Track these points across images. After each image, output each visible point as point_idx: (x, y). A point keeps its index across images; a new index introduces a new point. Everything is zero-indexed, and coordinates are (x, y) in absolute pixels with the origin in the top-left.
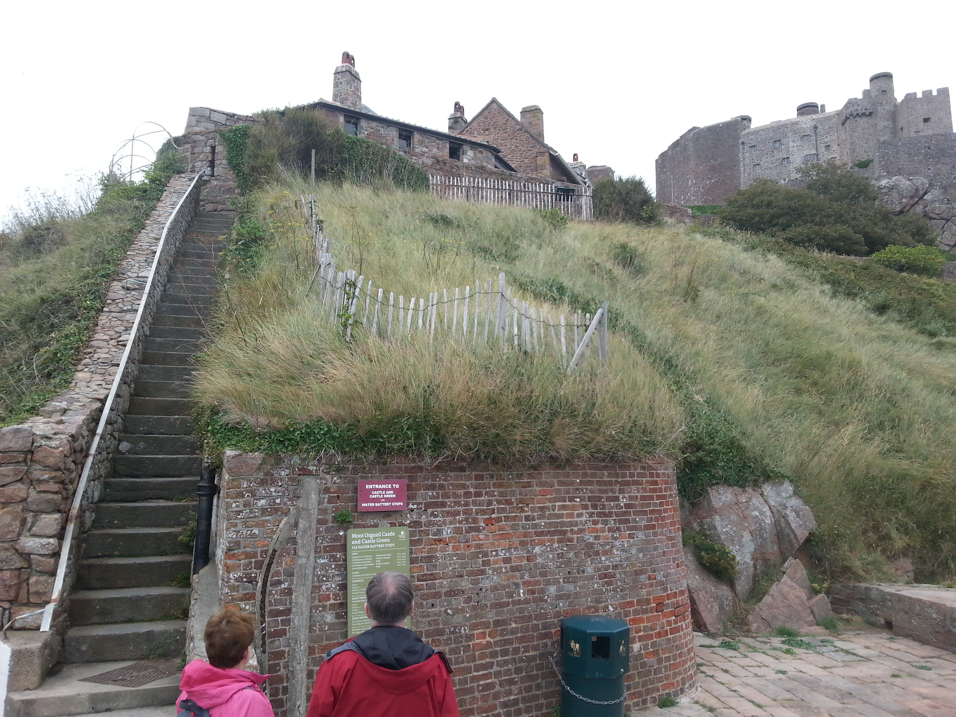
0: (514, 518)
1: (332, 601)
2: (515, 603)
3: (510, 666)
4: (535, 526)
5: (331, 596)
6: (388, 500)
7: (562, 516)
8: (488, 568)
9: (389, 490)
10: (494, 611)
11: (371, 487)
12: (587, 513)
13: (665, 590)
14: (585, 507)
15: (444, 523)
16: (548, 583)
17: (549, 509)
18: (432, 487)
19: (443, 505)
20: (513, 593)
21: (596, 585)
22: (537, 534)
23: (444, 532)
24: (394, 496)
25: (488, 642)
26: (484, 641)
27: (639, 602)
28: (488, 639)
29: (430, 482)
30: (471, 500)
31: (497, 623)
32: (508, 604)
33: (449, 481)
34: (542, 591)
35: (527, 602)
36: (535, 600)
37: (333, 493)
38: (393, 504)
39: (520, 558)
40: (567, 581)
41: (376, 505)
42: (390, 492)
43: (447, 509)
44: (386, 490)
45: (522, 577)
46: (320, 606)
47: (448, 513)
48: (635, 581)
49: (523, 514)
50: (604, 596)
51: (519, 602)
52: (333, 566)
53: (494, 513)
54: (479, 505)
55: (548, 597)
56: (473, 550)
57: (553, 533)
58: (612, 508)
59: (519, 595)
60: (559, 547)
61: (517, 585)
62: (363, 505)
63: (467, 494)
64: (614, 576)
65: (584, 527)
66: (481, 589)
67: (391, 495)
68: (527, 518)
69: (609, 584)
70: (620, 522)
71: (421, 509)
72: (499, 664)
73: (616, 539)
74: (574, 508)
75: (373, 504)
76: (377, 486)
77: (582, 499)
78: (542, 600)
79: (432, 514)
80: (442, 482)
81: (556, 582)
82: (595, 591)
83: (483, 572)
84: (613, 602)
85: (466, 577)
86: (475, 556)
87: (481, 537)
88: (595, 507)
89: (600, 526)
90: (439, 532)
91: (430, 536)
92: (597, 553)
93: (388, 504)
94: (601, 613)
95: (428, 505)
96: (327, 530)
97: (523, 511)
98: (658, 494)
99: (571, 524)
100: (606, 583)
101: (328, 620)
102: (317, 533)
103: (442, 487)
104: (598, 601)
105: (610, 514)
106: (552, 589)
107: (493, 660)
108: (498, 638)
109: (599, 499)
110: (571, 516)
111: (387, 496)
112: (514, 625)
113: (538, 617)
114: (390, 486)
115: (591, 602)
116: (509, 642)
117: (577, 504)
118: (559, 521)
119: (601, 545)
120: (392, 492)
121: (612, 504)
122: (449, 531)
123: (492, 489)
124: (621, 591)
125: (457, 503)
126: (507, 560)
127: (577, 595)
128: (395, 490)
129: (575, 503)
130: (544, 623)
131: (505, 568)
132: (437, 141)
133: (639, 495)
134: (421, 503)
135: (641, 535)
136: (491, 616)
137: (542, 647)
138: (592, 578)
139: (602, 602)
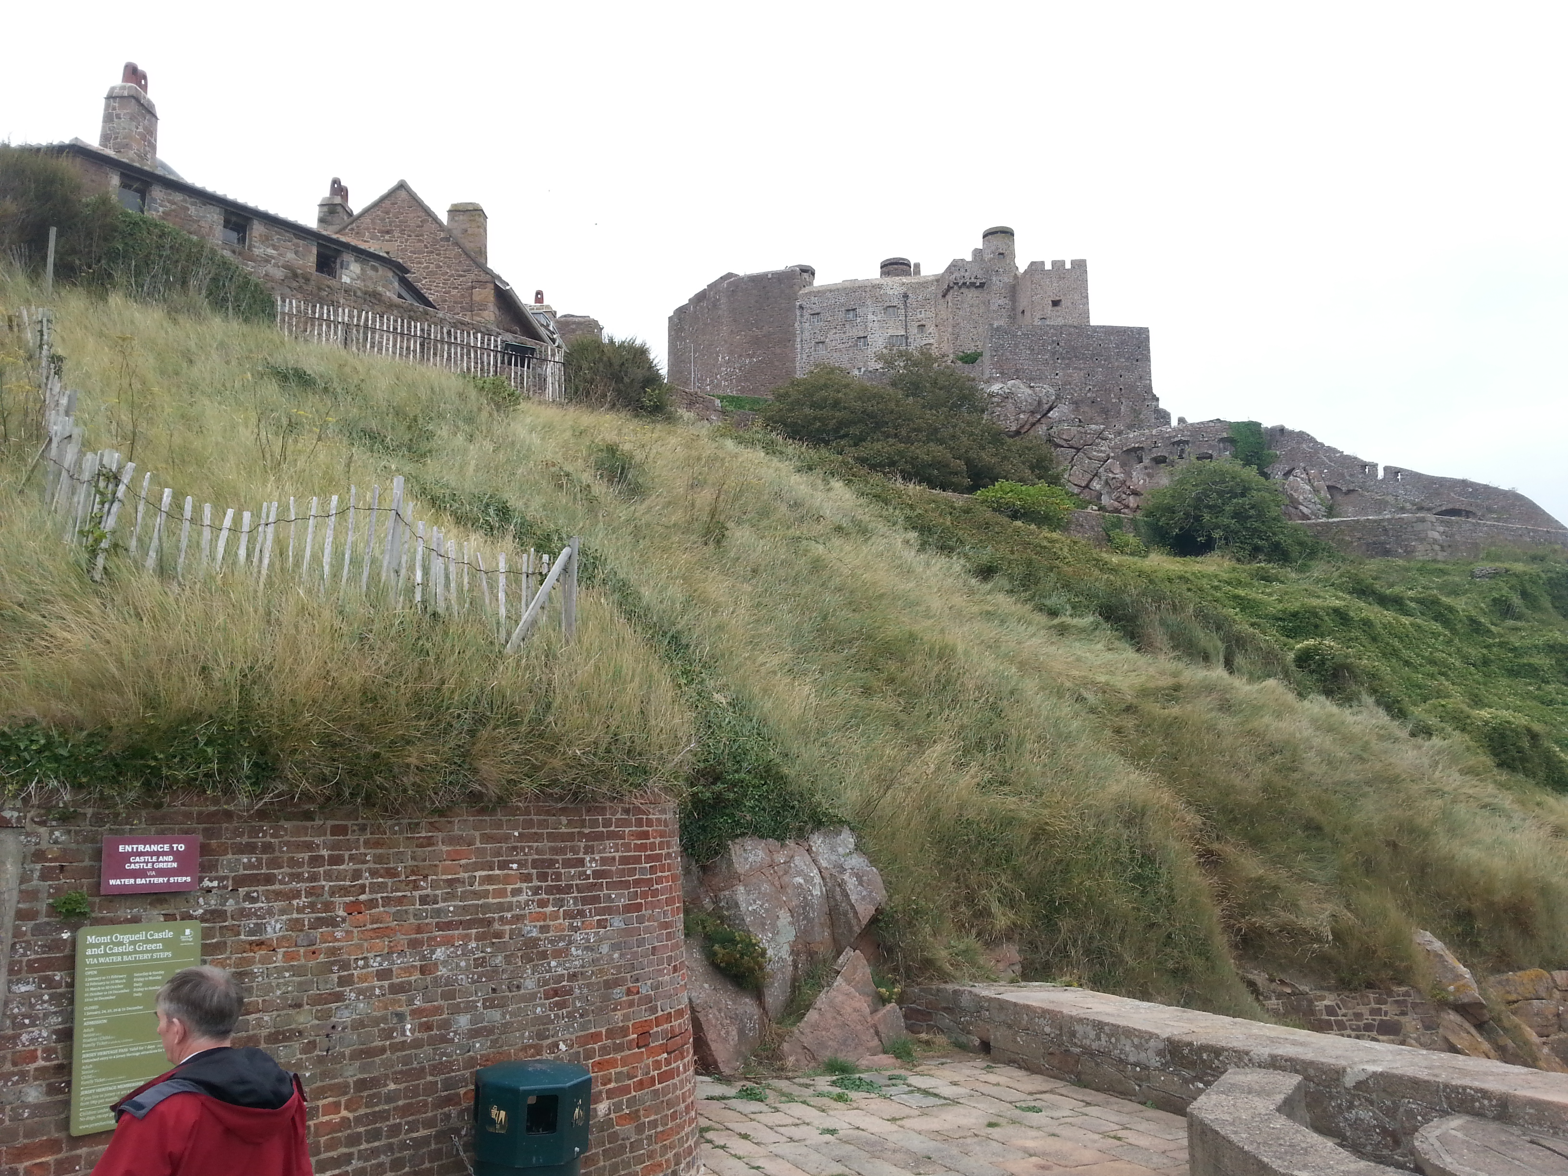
0: (400, 901)
1: (41, 1063)
2: (394, 1048)
3: (382, 1158)
4: (438, 912)
5: (39, 1053)
6: (161, 873)
7: (485, 894)
8: (348, 989)
9: (164, 853)
10: (357, 1064)
11: (129, 848)
12: (530, 888)
13: (653, 1010)
14: (527, 878)
15: (270, 912)
16: (456, 1010)
17: (464, 882)
18: (250, 849)
19: (269, 880)
20: (392, 1030)
21: (539, 1009)
22: (440, 927)
23: (269, 929)
24: (175, 865)
25: (345, 1120)
26: (336, 1118)
27: (610, 1034)
28: (344, 1113)
29: (245, 840)
30: (321, 870)
31: (361, 1085)
32: (383, 1050)
33: (282, 836)
34: (446, 1025)
35: (417, 1044)
36: (432, 1042)
37: (51, 860)
38: (172, 880)
39: (409, 970)
40: (489, 1004)
41: (139, 881)
42: (166, 858)
43: (277, 887)
44: (158, 854)
45: (410, 1002)
46: (14, 1074)
47: (278, 895)
48: (606, 998)
49: (417, 894)
50: (551, 1027)
51: (403, 1045)
52: (46, 997)
53: (364, 892)
54: (338, 879)
55: (455, 1032)
56: (322, 958)
57: (468, 925)
58: (572, 878)
59: (403, 1033)
60: (477, 948)
61: (401, 1017)
62: (112, 882)
63: (316, 861)
64: (570, 992)
65: (522, 912)
66: (333, 1027)
67: (167, 862)
68: (424, 900)
69: (561, 1005)
70: (585, 901)
71: (226, 887)
72: (362, 1156)
73: (576, 929)
74: (506, 880)
75: (132, 881)
76: (141, 848)
77: (521, 865)
78: (444, 1040)
79: (248, 897)
80: (268, 839)
81: (470, 1007)
82: (538, 1020)
83: (339, 997)
84: (567, 1036)
85: (307, 1007)
86: (327, 968)
87: (339, 935)
88: (543, 877)
89: (550, 909)
90: (260, 929)
91: (242, 937)
92: (544, 955)
93: (161, 880)
94: (546, 1056)
95: (240, 881)
96: (37, 930)
97: (416, 887)
98: (649, 853)
99: (501, 907)
100: (556, 1004)
101: (30, 1099)
102: (14, 937)
103: (268, 848)
104: (541, 1036)
105: (568, 889)
106: (463, 1021)
107: (351, 1150)
108: (362, 1111)
109: (551, 863)
110: (502, 893)
111: (161, 865)
112: (392, 1086)
113: (436, 1069)
114: (166, 847)
115: (530, 1037)
116: (383, 1116)
117: (513, 872)
118: (480, 902)
119: (551, 942)
120: (171, 858)
121: (573, 871)
122: (278, 926)
123: (362, 850)
124: (581, 1016)
125: (298, 877)
126: (384, 974)
127: (506, 1027)
128: (177, 855)
129: (510, 872)
130: (446, 1079)
131: (381, 987)
132: (295, 241)
133: (617, 855)
134: (226, 878)
135: (617, 922)
136: (351, 1073)
137: (442, 1120)
138: (533, 997)
139: (547, 1038)
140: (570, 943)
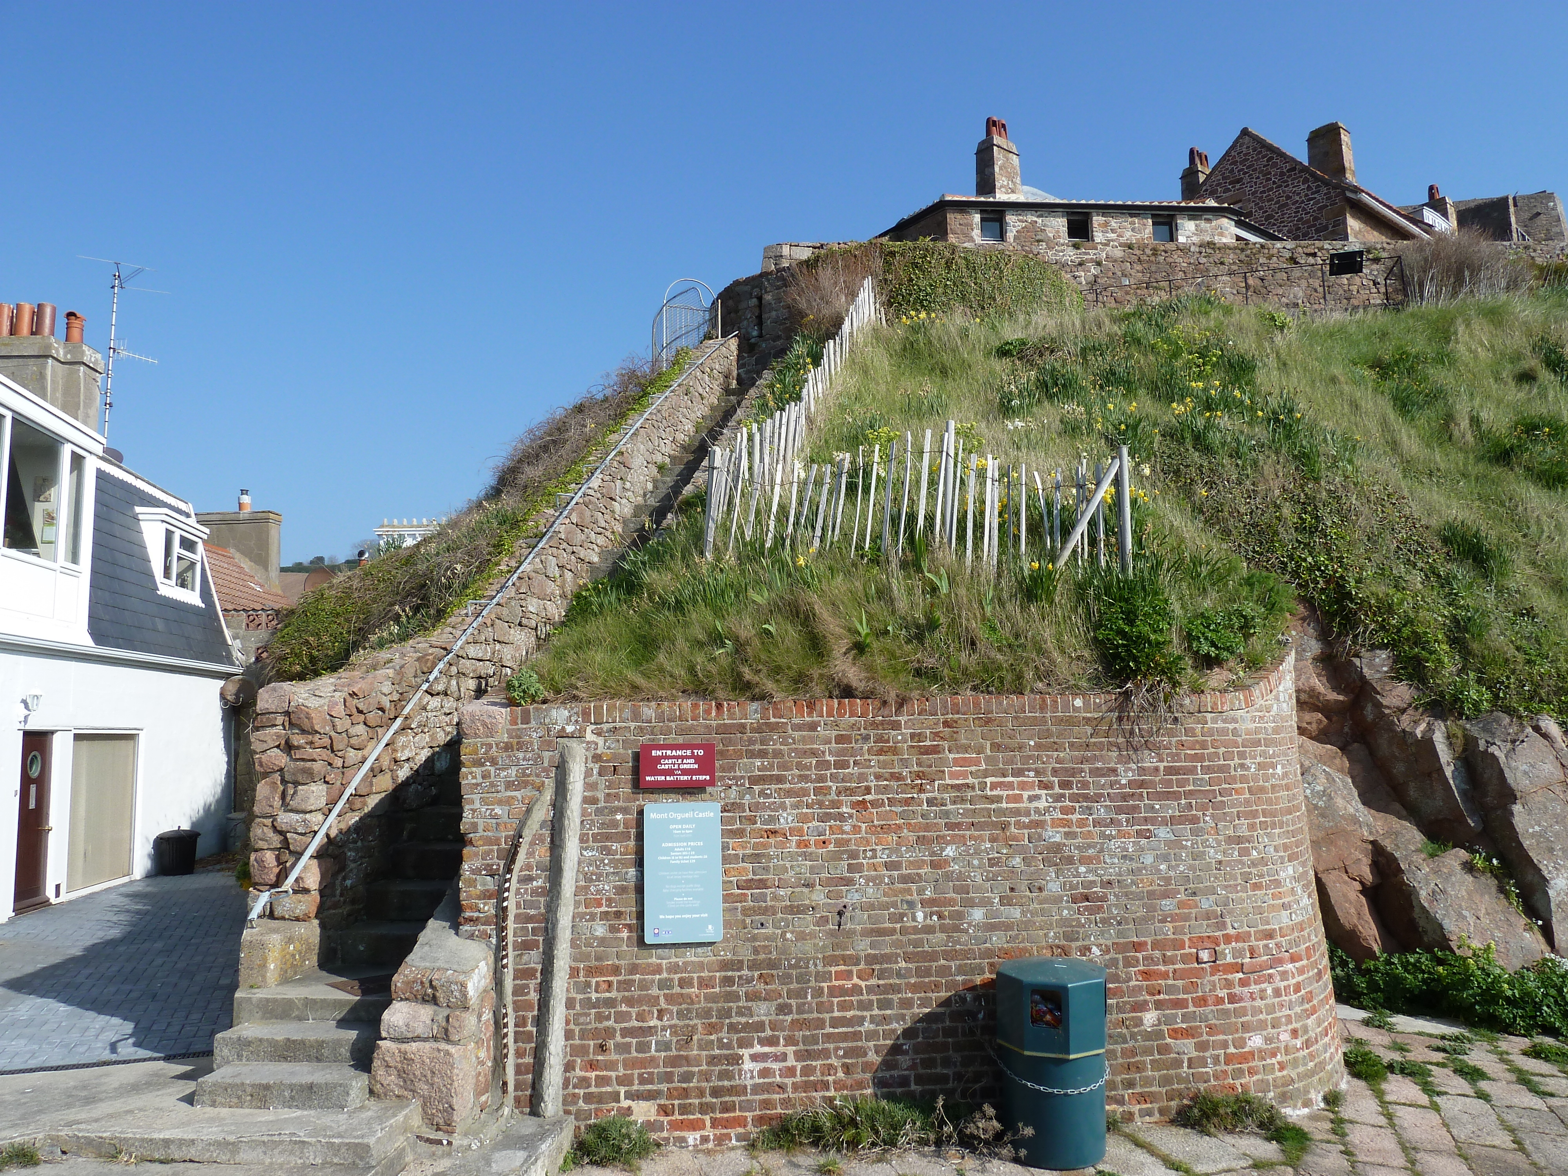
0: (907, 802)
1: (604, 909)
2: (904, 931)
4: (947, 814)
5: (604, 902)
6: (685, 772)
7: (999, 799)
8: (857, 875)
9: (687, 757)
10: (868, 940)
11: (659, 753)
12: (1051, 796)
13: (1222, 926)
14: (1046, 786)
15: (783, 807)
16: (971, 904)
17: (973, 788)
18: (762, 754)
19: (780, 780)
20: (902, 916)
21: (1066, 912)
22: (950, 826)
23: (782, 820)
24: (696, 766)
25: (854, 985)
26: (848, 985)
27: (1156, 945)
28: (856, 980)
29: (757, 747)
30: (828, 773)
31: (871, 960)
32: (893, 932)
34: (960, 916)
35: (929, 930)
37: (607, 761)
38: (694, 778)
39: (919, 864)
40: (1005, 901)
41: (668, 778)
42: (689, 761)
43: (787, 786)
44: (683, 757)
45: (921, 891)
47: (789, 793)
48: (1151, 909)
49: (923, 796)
50: (1081, 930)
51: (916, 930)
52: (606, 861)
53: (869, 793)
54: (843, 781)
55: (970, 924)
56: (831, 847)
57: (981, 826)
58: (1103, 787)
59: (914, 919)
60: (992, 848)
61: (911, 905)
62: (648, 778)
63: (823, 765)
64: (1104, 899)
65: (1042, 818)
66: (845, 907)
67: (690, 764)
68: (930, 802)
69: (1091, 911)
70: (1119, 810)
71: (743, 785)
72: (873, 1020)
73: (1110, 838)
74: (1023, 786)
75: (663, 778)
76: (669, 752)
77: (1038, 773)
78: (957, 929)
79: (762, 793)
80: (778, 746)
81: (986, 903)
82: (1064, 922)
83: (849, 882)
84: (1102, 941)
85: (818, 887)
86: (836, 857)
87: (847, 828)
88: (1064, 785)
89: (1075, 817)
90: (772, 819)
91: (758, 825)
92: (1070, 860)
93: (685, 778)
94: (1076, 955)
95: (754, 781)
96: (598, 812)
97: (921, 790)
98: (1206, 763)
99: (1017, 812)
100: (1086, 908)
101: (597, 934)
102: (583, 815)
103: (777, 754)
105: (1097, 798)
106: (978, 914)
107: (865, 1013)
108: (873, 982)
109: (1073, 773)
110: (1018, 799)
111: (685, 766)
112: (903, 964)
113: (949, 955)
114: (689, 753)
115: (1056, 937)
116: (895, 989)
117: (1030, 780)
118: (993, 806)
119: (1078, 848)
120: (692, 761)
121: (1103, 781)
122: (790, 818)
123: (866, 757)
125: (804, 778)
126: (889, 866)
127: (1026, 925)
128: (697, 759)
129: (1025, 779)
130: (960, 965)
131: (890, 877)
133: (1162, 765)
134: (742, 777)
135: (1163, 833)
136: (863, 947)
137: (956, 1002)
138: (1058, 900)
139: (1077, 939)
140: (1101, 850)
